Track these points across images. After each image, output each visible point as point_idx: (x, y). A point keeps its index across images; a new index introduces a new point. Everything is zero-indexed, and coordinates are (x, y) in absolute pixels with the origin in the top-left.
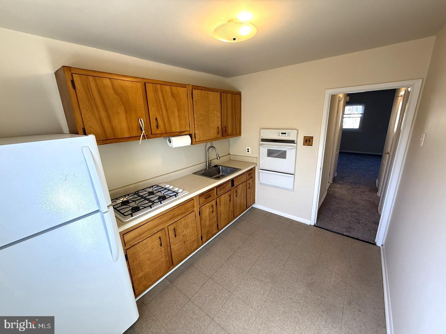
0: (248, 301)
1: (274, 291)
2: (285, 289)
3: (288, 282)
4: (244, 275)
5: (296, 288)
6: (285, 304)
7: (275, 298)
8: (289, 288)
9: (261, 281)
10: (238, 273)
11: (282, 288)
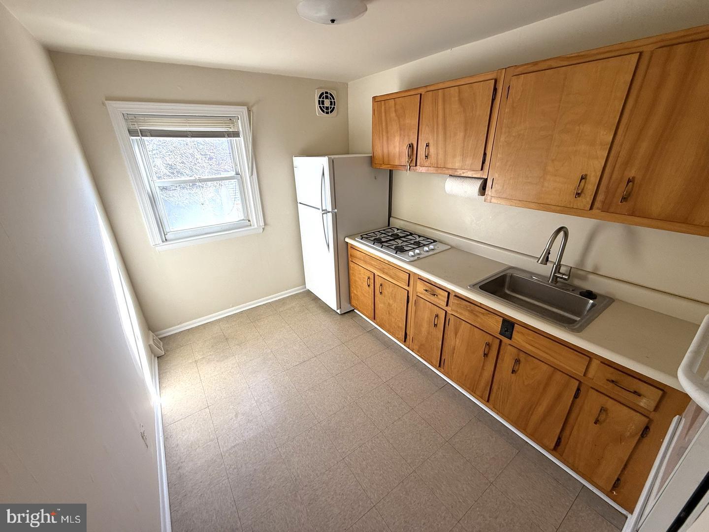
0: (317, 389)
1: (314, 422)
2: (309, 438)
3: (317, 451)
4: (352, 397)
5: (303, 457)
6: (293, 426)
7: (305, 419)
8: (308, 445)
9: (335, 414)
10: (359, 391)
11: (312, 436)
